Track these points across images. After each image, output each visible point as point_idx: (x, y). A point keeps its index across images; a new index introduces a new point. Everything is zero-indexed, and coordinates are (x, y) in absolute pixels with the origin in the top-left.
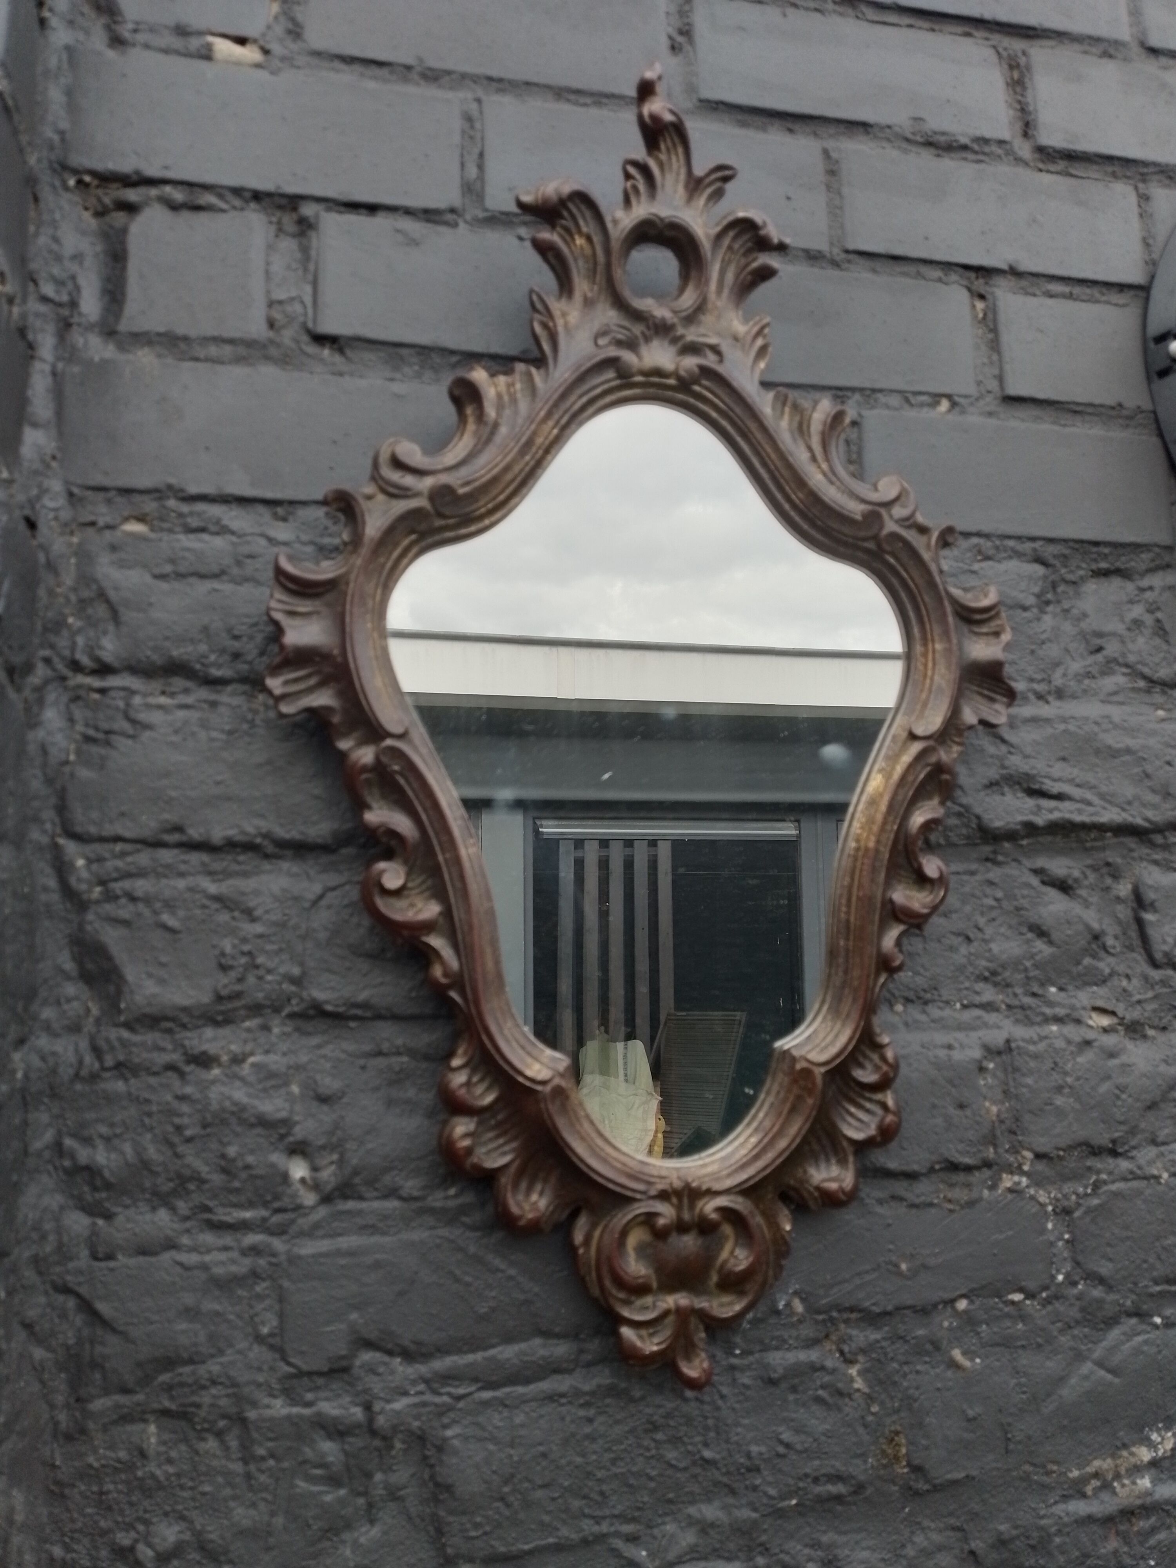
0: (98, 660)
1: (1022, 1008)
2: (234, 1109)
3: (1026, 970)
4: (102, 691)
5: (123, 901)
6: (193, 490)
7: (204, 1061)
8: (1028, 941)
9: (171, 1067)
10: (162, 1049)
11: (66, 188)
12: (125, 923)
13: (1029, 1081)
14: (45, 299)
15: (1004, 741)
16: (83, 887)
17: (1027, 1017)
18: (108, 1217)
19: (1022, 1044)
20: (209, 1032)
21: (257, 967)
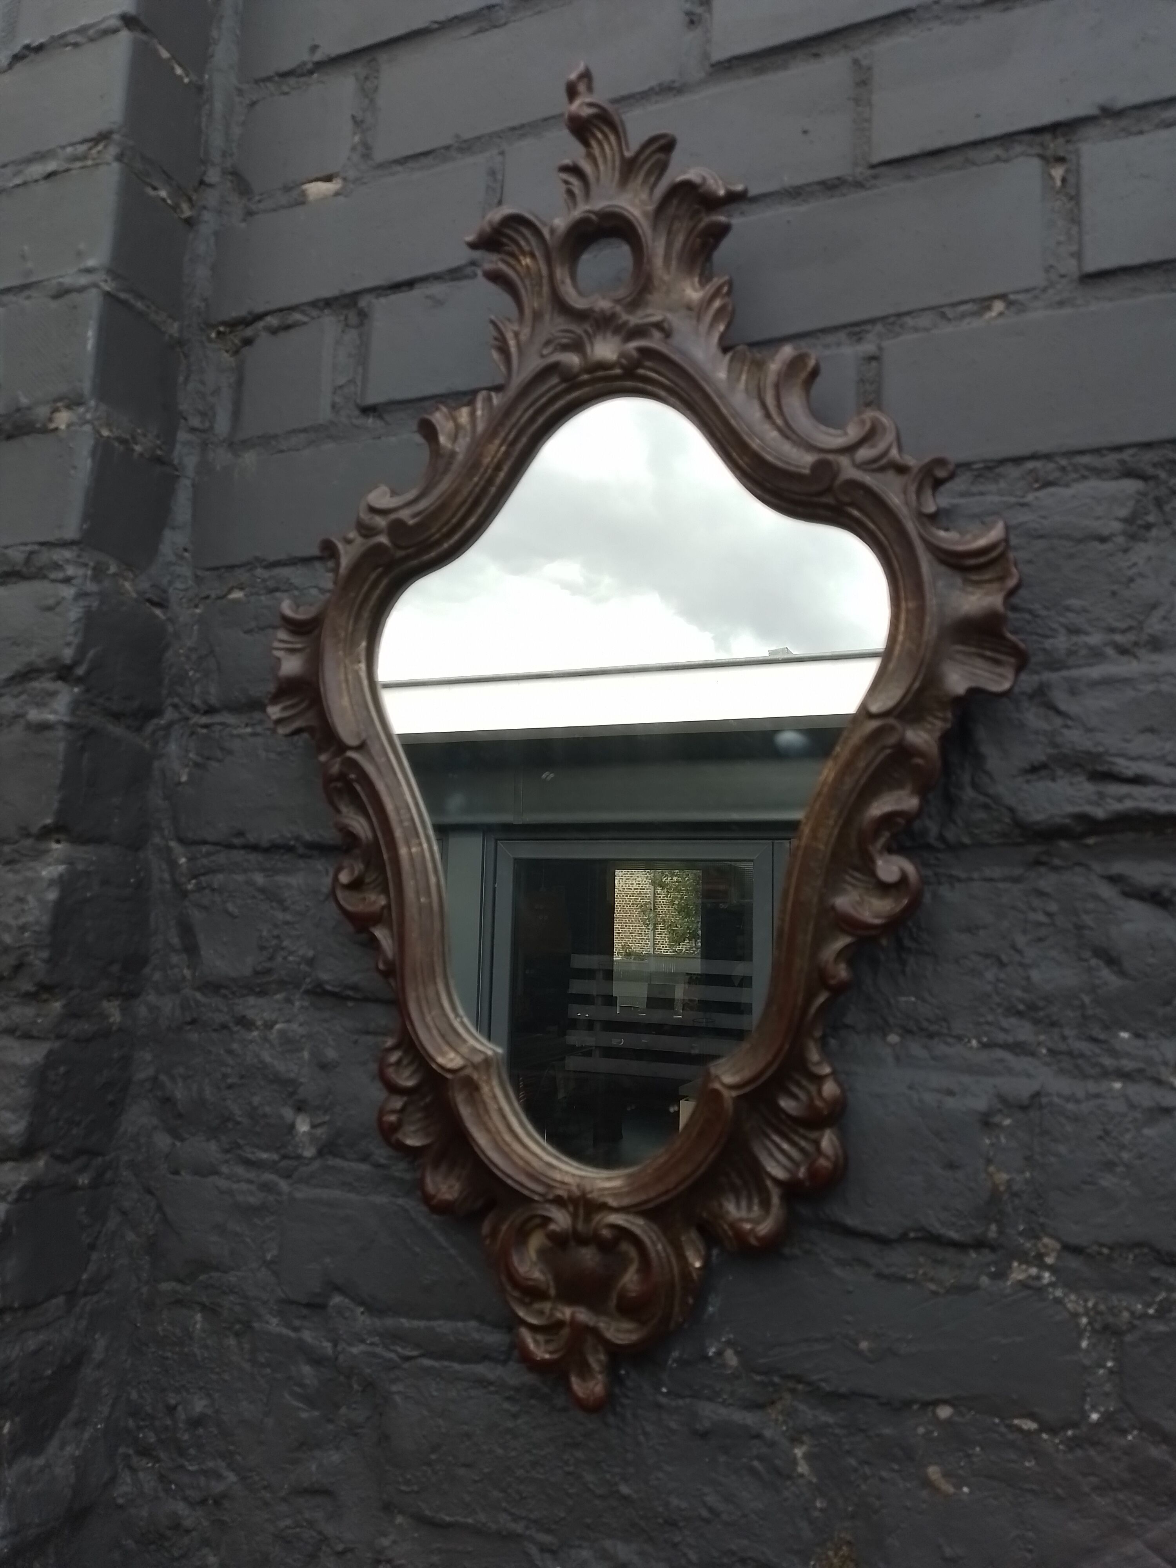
0: (205, 702)
1: (1070, 1054)
2: (260, 1066)
3: (1083, 1006)
4: (206, 726)
5: (207, 891)
6: (272, 558)
7: (245, 1023)
8: (1090, 969)
9: (224, 1027)
10: (220, 1011)
11: (210, 340)
12: (205, 908)
13: (1062, 1149)
14: (193, 430)
15: (1059, 712)
16: (183, 880)
17: (1077, 1067)
18: (182, 1140)
19: (1056, 1100)
20: (252, 1000)
21: (283, 949)
